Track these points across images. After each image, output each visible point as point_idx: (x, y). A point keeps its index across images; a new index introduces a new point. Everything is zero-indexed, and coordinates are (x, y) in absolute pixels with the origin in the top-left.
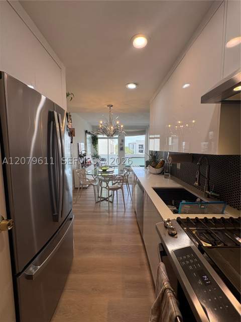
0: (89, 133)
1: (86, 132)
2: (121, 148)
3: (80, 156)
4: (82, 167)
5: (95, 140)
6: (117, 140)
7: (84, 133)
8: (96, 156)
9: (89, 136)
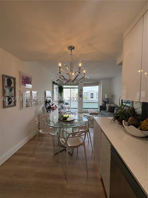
0: (56, 84)
1: (54, 83)
2: (80, 95)
3: (46, 102)
4: (47, 111)
5: (61, 90)
6: (77, 90)
7: (52, 83)
8: (61, 102)
9: (55, 86)
